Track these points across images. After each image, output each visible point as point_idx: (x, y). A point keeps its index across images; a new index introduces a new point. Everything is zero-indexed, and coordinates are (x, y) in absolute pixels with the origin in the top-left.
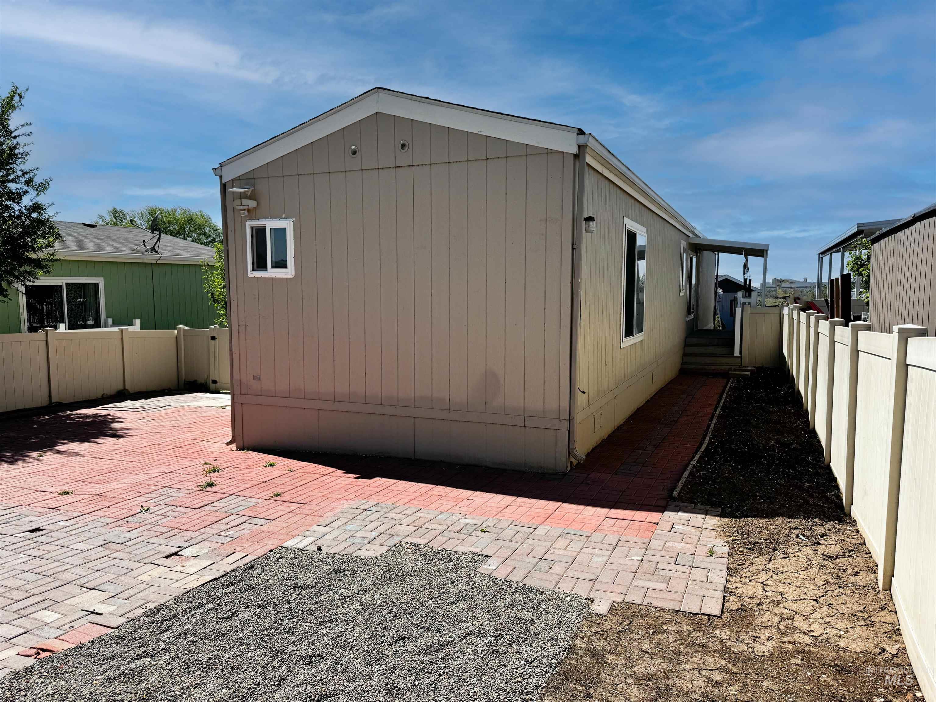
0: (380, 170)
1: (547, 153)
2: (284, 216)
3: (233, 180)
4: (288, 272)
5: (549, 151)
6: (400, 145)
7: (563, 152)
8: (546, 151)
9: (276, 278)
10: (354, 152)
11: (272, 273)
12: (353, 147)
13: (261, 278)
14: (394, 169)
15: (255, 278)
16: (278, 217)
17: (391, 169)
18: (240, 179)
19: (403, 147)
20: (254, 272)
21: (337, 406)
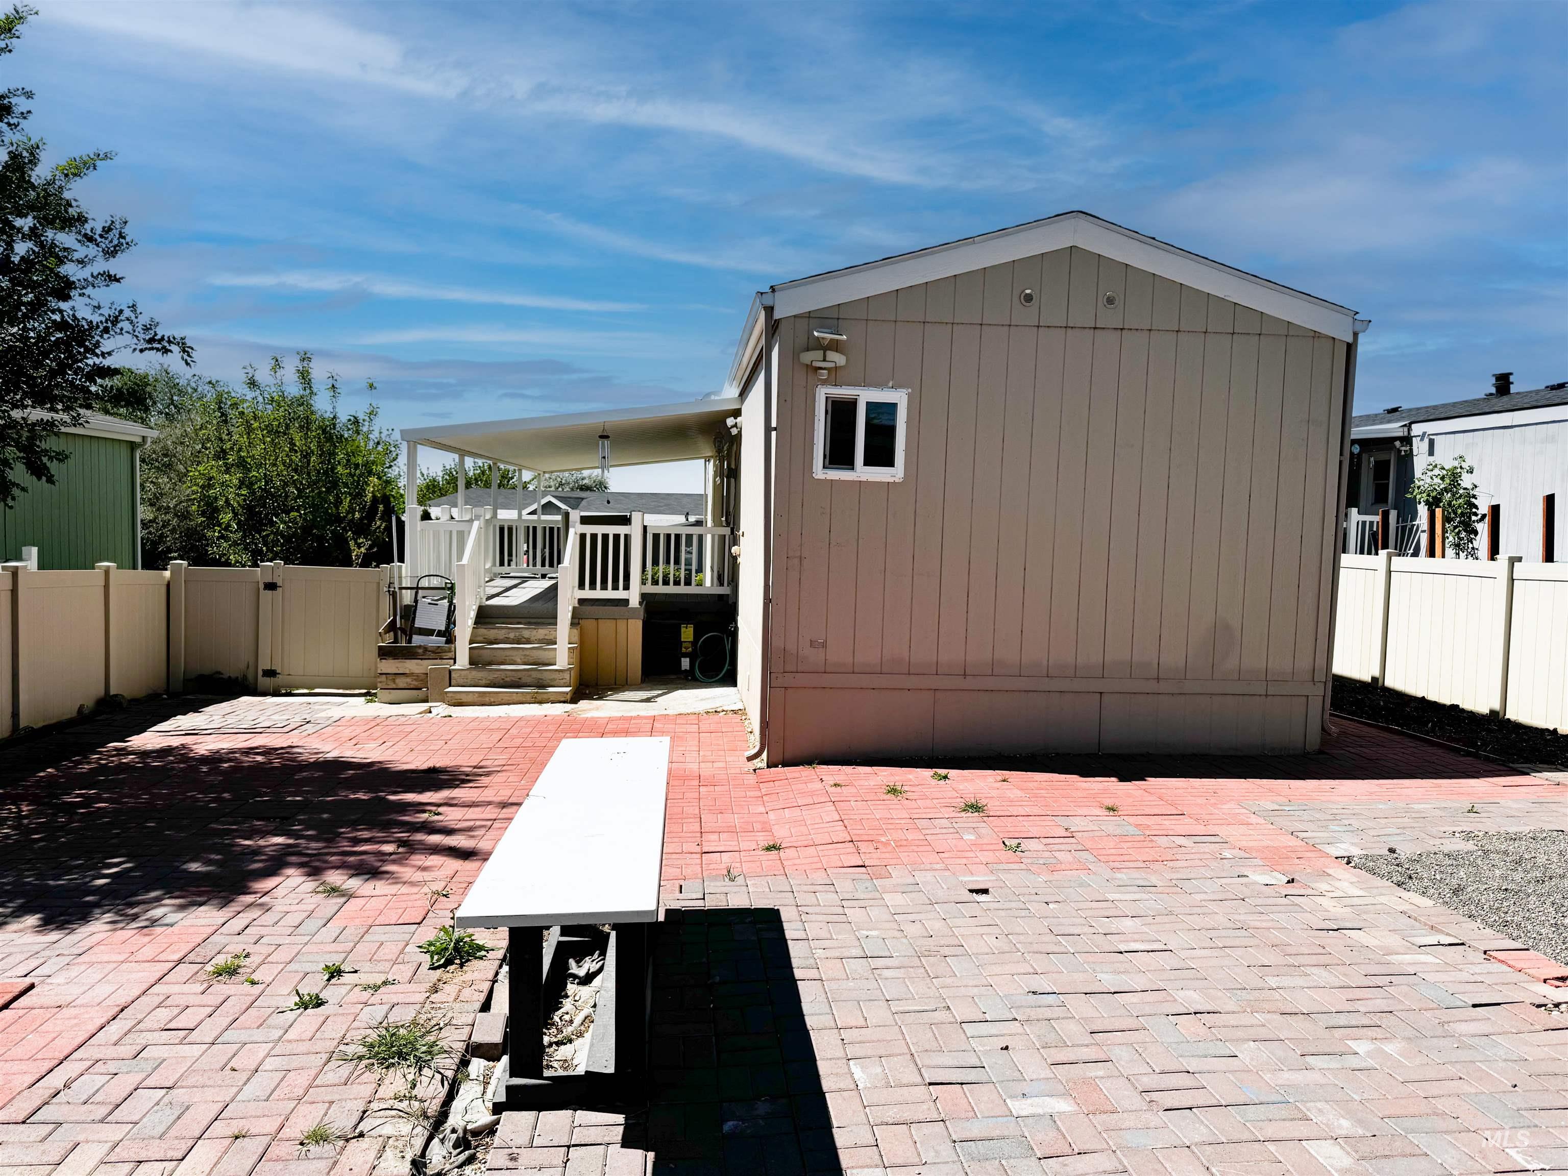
0: (1069, 330)
1: (1313, 337)
2: (890, 385)
3: (795, 316)
4: (893, 474)
5: (1317, 335)
6: (1106, 297)
7: (1334, 339)
8: (1312, 334)
9: (867, 482)
10: (1029, 298)
11: (862, 472)
12: (1028, 291)
13: (839, 481)
14: (1092, 330)
15: (826, 480)
16: (880, 384)
17: (1087, 330)
18: (809, 317)
19: (1110, 301)
20: (826, 471)
21: (969, 683)
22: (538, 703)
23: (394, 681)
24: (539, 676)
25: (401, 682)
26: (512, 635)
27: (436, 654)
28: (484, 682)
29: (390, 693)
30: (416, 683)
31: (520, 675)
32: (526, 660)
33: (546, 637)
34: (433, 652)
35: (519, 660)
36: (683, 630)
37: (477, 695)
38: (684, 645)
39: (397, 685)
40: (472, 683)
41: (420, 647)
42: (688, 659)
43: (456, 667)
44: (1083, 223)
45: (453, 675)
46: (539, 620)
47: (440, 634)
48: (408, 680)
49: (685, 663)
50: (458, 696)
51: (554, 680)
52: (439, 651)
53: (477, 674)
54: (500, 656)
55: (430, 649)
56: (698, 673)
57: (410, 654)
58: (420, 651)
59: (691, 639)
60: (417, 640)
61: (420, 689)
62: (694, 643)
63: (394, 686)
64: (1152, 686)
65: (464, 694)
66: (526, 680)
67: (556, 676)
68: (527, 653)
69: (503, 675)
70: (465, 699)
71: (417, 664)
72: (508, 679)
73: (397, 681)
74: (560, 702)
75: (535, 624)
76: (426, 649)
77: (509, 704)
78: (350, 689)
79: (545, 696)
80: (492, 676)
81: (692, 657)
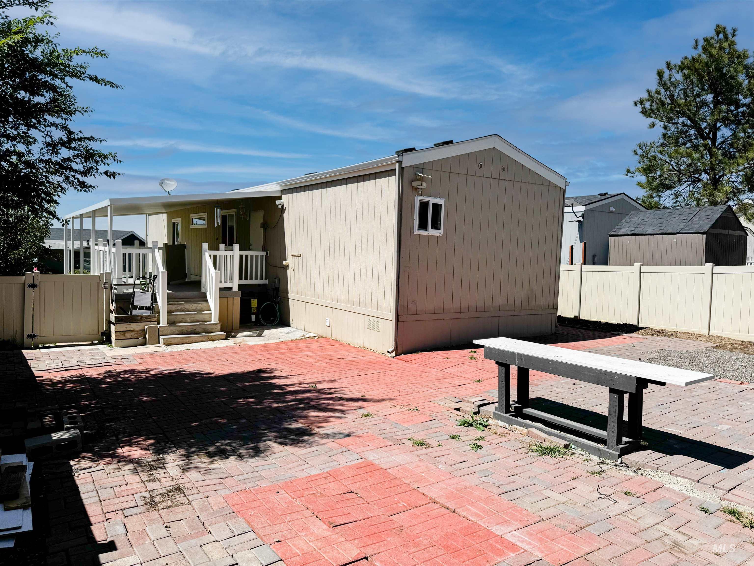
0: (492, 179)
1: (555, 187)
2: (439, 196)
3: (409, 166)
4: (440, 233)
6: (502, 168)
7: (560, 187)
9: (432, 236)
10: (481, 166)
11: (430, 232)
12: (481, 163)
13: (423, 235)
14: (498, 180)
15: (418, 235)
18: (413, 167)
19: (504, 169)
20: (419, 231)
21: (463, 315)
22: (211, 341)
23: (124, 335)
24: (205, 327)
25: (128, 335)
26: (179, 308)
27: (147, 319)
28: (177, 332)
29: (122, 341)
30: (136, 335)
31: (195, 327)
32: (192, 320)
33: (198, 308)
34: (145, 318)
35: (188, 320)
36: (252, 301)
37: (179, 339)
38: (253, 309)
39: (126, 337)
40: (171, 333)
41: (139, 316)
42: (255, 316)
43: (161, 325)
44: (497, 139)
45: (161, 330)
46: (188, 300)
47: (148, 308)
48: (133, 334)
49: (253, 318)
50: (170, 340)
51: (213, 329)
52: (149, 317)
53: (173, 328)
54: (179, 318)
55: (144, 317)
56: (262, 321)
57: (134, 320)
58: (139, 318)
59: (256, 306)
60: (136, 312)
61: (138, 338)
62: (258, 308)
63: (124, 338)
64: (512, 313)
65: (172, 339)
66: (199, 330)
67: (214, 327)
68: (193, 316)
69: (187, 327)
70: (173, 341)
71: (137, 325)
72: (189, 330)
73: (126, 335)
74: (222, 339)
75: (191, 301)
76: (142, 317)
77: (197, 342)
78: (80, 342)
79: (214, 337)
80: (180, 329)
81: (257, 315)
